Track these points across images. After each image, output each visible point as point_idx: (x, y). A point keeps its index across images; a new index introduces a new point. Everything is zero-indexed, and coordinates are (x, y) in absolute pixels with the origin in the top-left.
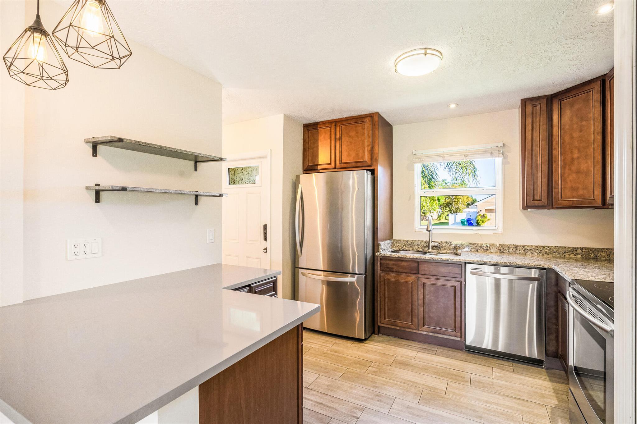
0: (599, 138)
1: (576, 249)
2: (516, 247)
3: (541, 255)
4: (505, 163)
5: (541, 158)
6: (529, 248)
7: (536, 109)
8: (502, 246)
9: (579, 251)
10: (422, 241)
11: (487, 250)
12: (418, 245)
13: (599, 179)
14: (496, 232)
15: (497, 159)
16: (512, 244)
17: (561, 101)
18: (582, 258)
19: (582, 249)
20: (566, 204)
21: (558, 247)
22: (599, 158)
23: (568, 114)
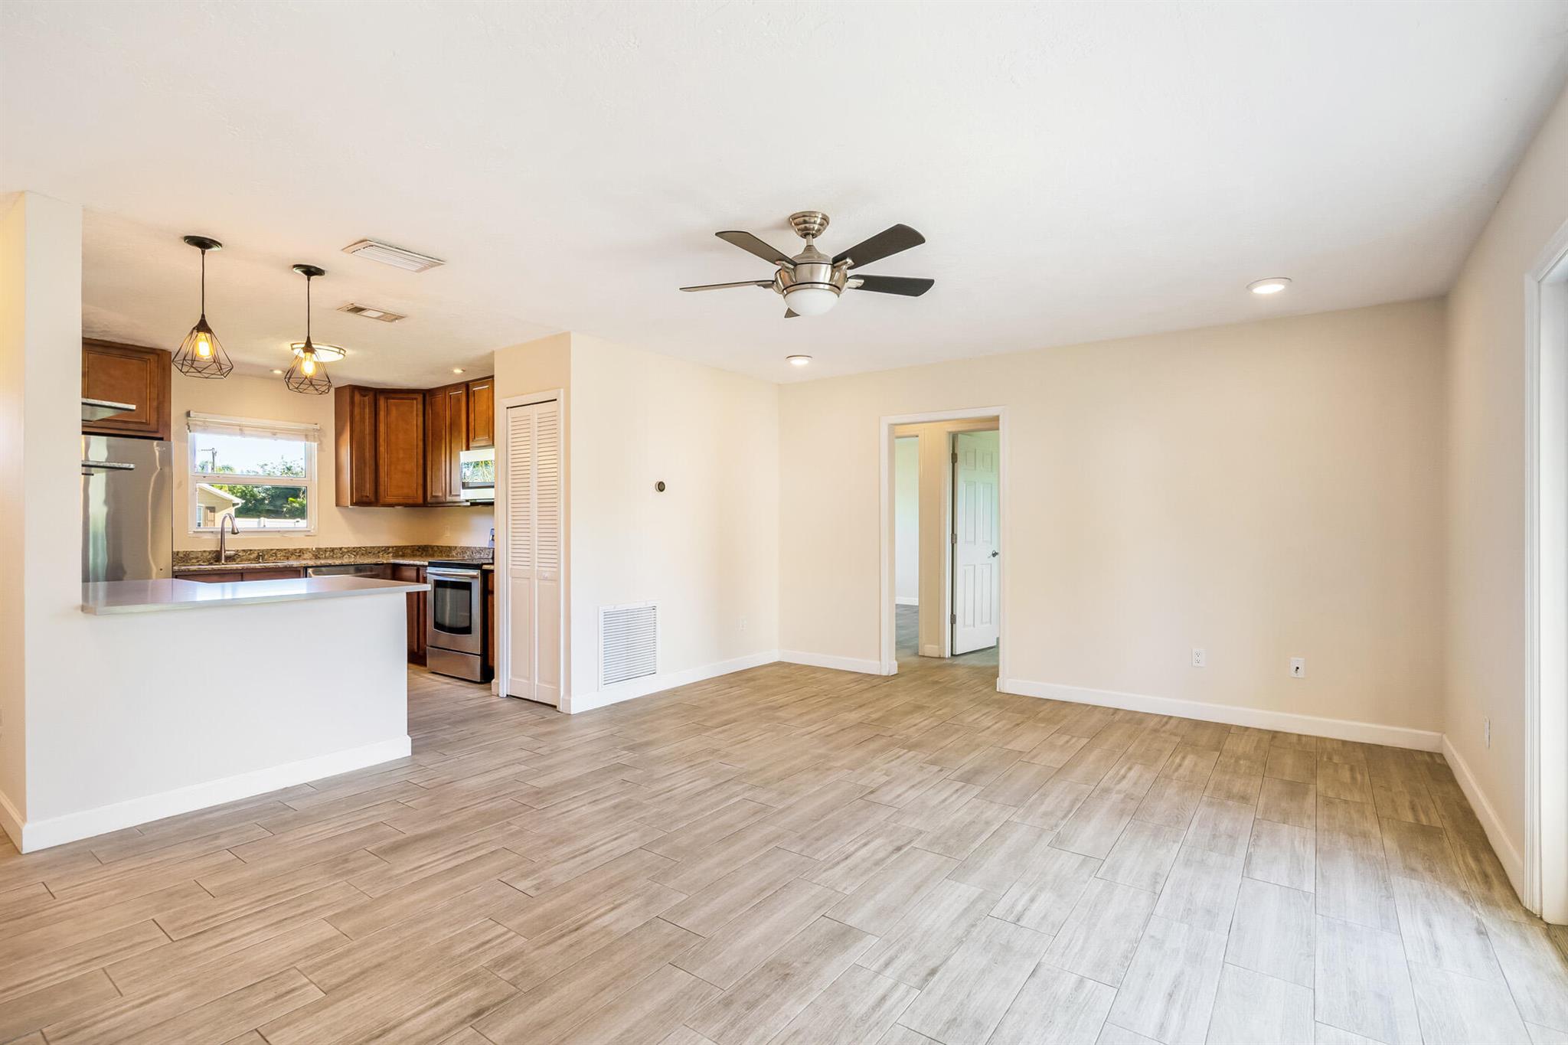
0: (421, 444)
1: (388, 547)
2: (333, 550)
3: (358, 557)
4: (320, 449)
5: (368, 454)
6: (346, 550)
7: (364, 401)
8: (318, 550)
9: (391, 549)
10: (204, 551)
11: (299, 556)
12: (197, 558)
13: (421, 481)
14: (308, 534)
15: (313, 443)
16: (329, 547)
17: (387, 399)
18: (393, 556)
19: (393, 547)
20: (393, 500)
21: (374, 547)
22: (421, 461)
23: (394, 412)
